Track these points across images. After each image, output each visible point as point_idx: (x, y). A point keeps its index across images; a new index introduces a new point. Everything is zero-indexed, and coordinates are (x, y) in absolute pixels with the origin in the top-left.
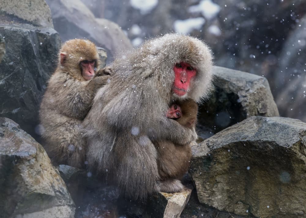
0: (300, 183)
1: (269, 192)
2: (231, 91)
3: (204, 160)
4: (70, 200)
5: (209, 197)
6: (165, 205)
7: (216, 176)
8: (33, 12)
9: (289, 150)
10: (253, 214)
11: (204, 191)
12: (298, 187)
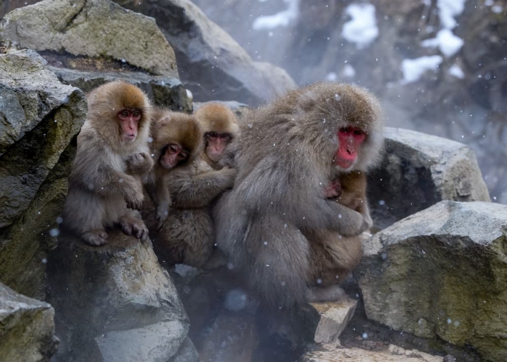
0: (503, 295)
1: (462, 306)
2: (421, 164)
3: (374, 260)
4: (182, 313)
5: (381, 311)
6: (317, 323)
7: (390, 282)
8: (151, 57)
9: (487, 249)
10: (441, 336)
11: (373, 302)
12: (500, 301)
